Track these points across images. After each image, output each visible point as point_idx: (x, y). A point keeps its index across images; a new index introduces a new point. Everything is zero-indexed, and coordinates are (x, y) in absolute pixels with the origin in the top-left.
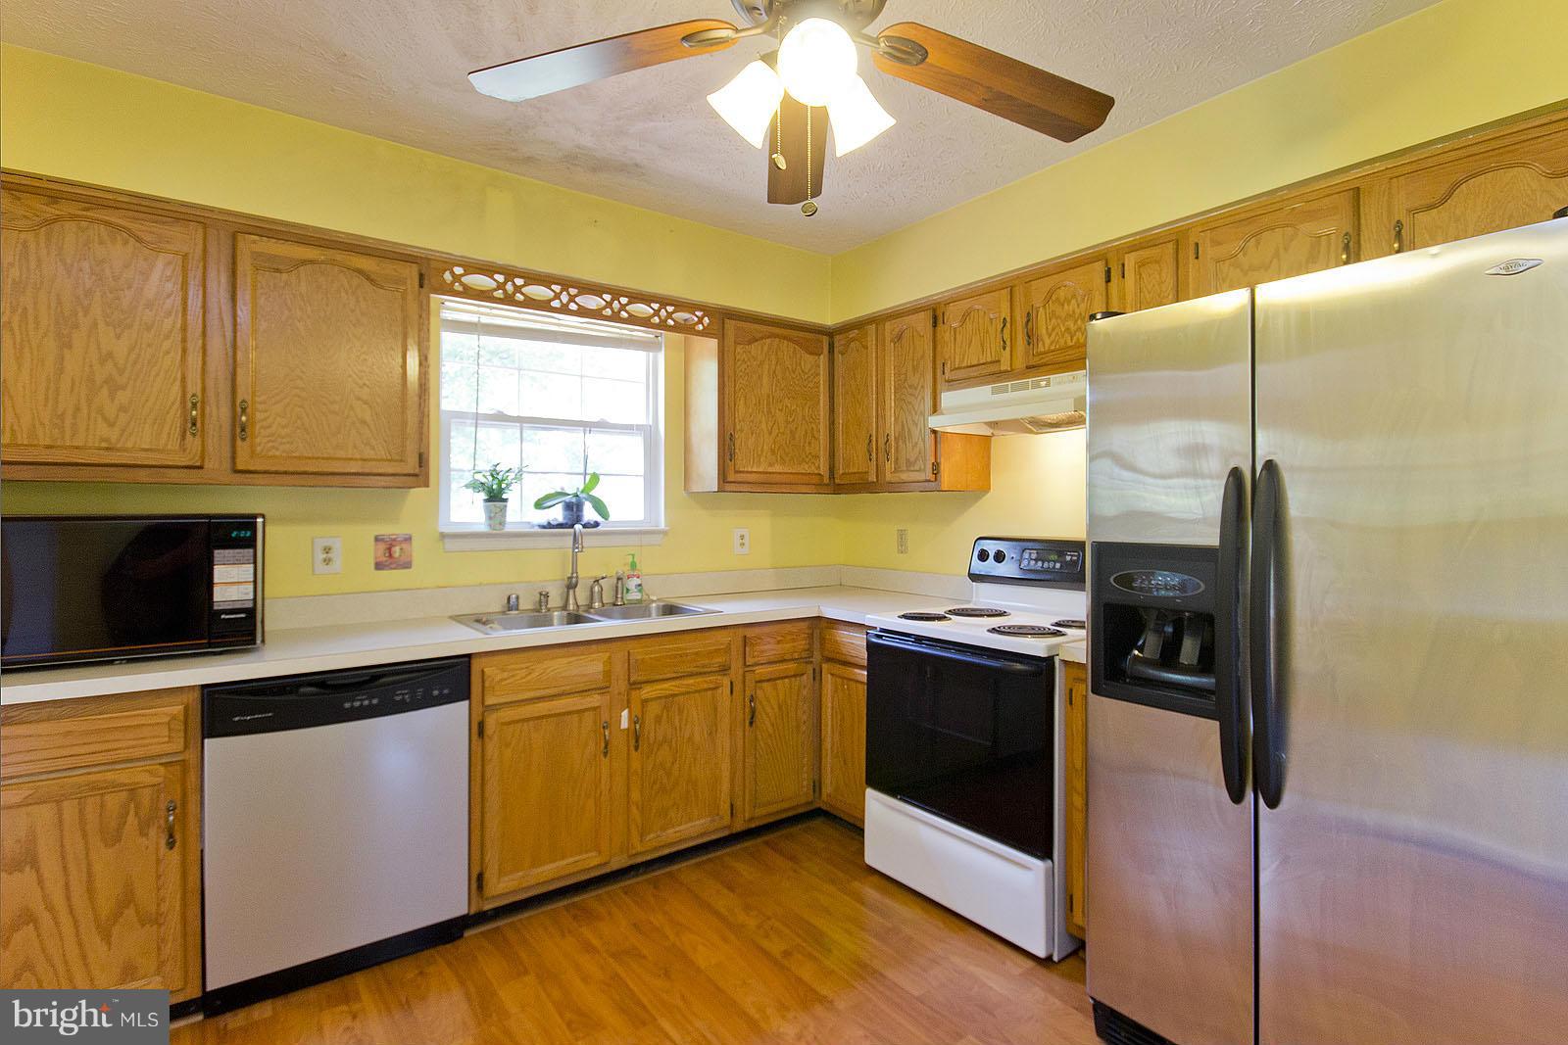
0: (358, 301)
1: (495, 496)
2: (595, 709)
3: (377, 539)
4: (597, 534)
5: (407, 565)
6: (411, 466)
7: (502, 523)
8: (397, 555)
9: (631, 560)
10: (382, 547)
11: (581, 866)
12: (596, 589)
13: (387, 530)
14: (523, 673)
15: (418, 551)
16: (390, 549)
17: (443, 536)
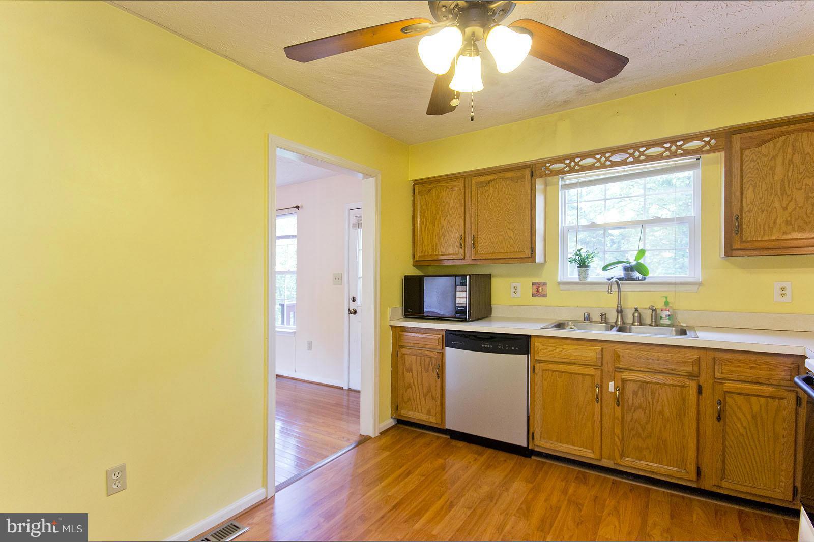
0: (509, 190)
1: (583, 264)
2: (592, 376)
3: (533, 284)
4: (643, 284)
5: (545, 296)
6: (527, 253)
7: (585, 278)
8: (541, 291)
9: (665, 300)
10: (535, 287)
11: (581, 453)
12: (636, 315)
13: (537, 280)
14: (551, 349)
15: (549, 290)
16: (538, 288)
17: (559, 284)
